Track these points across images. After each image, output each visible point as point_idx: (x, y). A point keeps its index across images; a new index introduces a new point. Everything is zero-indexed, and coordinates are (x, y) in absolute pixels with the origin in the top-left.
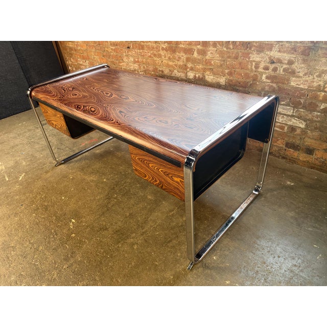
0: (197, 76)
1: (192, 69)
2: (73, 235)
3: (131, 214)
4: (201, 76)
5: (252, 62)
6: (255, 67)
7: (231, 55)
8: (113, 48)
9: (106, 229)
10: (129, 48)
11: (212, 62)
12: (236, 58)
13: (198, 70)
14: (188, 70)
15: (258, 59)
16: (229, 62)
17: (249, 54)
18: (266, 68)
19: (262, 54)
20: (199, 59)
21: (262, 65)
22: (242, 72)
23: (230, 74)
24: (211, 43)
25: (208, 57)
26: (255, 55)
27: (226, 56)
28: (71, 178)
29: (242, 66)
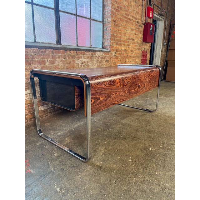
6: (78, 66)
7: (68, 62)
11: (59, 67)
12: (70, 63)
15: (78, 63)
16: (67, 65)
17: (75, 60)
18: (81, 66)
19: (79, 60)
21: (80, 65)
24: (57, 57)
25: (55, 65)
26: (77, 61)
27: (65, 63)
28: (101, 163)
29: (73, 67)
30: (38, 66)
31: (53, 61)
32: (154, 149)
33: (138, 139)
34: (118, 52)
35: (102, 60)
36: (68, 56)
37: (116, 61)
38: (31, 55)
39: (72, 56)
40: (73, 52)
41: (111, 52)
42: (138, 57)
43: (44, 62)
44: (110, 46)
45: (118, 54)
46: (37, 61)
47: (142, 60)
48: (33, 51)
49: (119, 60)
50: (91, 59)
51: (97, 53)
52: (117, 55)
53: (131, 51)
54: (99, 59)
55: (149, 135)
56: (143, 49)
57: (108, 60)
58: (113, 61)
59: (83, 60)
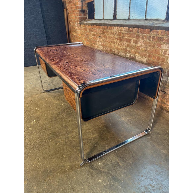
0: (131, 56)
1: (129, 51)
2: (31, 128)
3: (66, 126)
4: (133, 56)
5: (162, 50)
6: (164, 53)
7: (151, 45)
8: (93, 37)
9: (49, 130)
10: (100, 37)
11: (140, 48)
12: (154, 46)
13: (132, 53)
14: (127, 52)
15: (166, 48)
16: (150, 49)
17: (161, 44)
20: (133, 46)
21: (168, 53)
22: (156, 55)
23: (149, 56)
24: (141, 36)
25: (138, 45)
26: (165, 46)
27: (148, 45)
29: (157, 52)
30: (126, 43)
36: (153, 37)
40: (162, 32)
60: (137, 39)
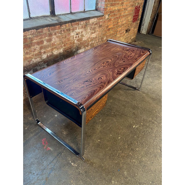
0: (49, 55)
1: (45, 53)
2: (142, 124)
4: (51, 54)
5: (71, 37)
6: (73, 38)
7: (63, 36)
11: (56, 44)
12: (66, 37)
13: (49, 51)
14: (42, 54)
15: (73, 35)
16: (64, 40)
17: (70, 33)
18: (76, 37)
19: (74, 32)
20: (48, 45)
22: (69, 42)
23: (65, 45)
24: (53, 33)
25: (52, 42)
26: (72, 33)
27: (61, 38)
28: (99, 140)
29: (69, 40)
30: (37, 47)
31: (50, 39)
32: (136, 127)
33: (125, 115)
34: (111, 14)
35: (95, 27)
36: (64, 30)
37: (108, 24)
38: (30, 38)
39: (67, 30)
40: (69, 25)
41: (105, 15)
42: (130, 14)
43: (42, 42)
44: (104, 9)
45: (112, 16)
46: (36, 42)
47: (134, 16)
48: (31, 33)
49: (112, 22)
50: (85, 28)
51: (91, 20)
52: (110, 18)
53: (125, 10)
54: (93, 26)
55: (134, 111)
56: (137, 5)
57: (101, 25)
58: (106, 25)
59: (78, 31)
60: (50, 38)
